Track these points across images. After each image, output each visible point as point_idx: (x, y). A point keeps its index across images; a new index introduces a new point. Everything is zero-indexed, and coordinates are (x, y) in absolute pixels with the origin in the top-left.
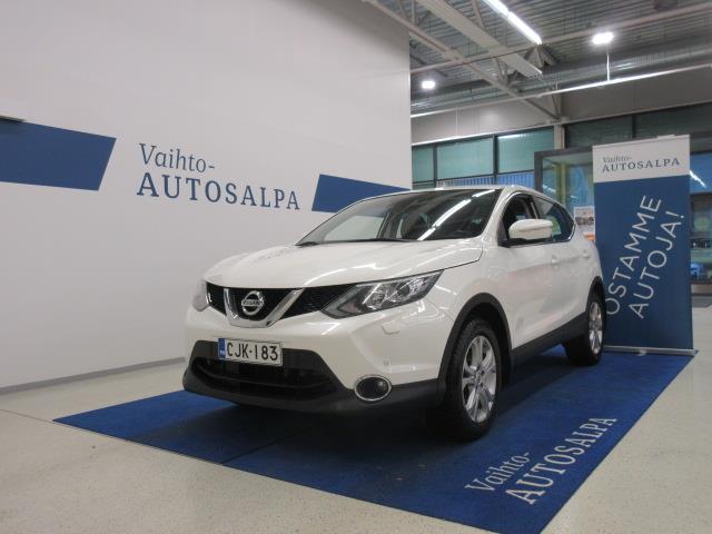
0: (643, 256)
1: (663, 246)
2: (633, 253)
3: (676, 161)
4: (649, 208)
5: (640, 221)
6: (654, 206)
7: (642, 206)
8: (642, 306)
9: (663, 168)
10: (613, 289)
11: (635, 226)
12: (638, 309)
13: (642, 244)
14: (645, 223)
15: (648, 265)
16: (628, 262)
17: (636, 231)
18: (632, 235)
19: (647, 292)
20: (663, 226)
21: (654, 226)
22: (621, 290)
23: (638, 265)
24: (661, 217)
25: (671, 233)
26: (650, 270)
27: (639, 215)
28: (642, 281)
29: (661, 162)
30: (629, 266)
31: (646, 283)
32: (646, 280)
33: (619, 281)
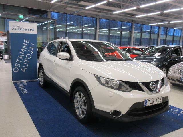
0: (25, 55)
1: (30, 53)
2: (22, 55)
3: (33, 30)
4: (26, 42)
5: (24, 46)
6: (28, 42)
7: (24, 41)
8: (25, 69)
9: (30, 31)
10: (16, 65)
11: (23, 47)
12: (23, 70)
13: (25, 52)
14: (25, 46)
15: (26, 58)
16: (21, 57)
17: (23, 48)
18: (22, 49)
19: (26, 65)
20: (30, 47)
21: (28, 47)
22: (19, 65)
23: (24, 58)
24: (29, 45)
25: (32, 49)
26: (27, 59)
27: (24, 44)
28: (25, 62)
29: (29, 29)
30: (21, 58)
31: (26, 63)
32: (26, 62)
33: (18, 62)
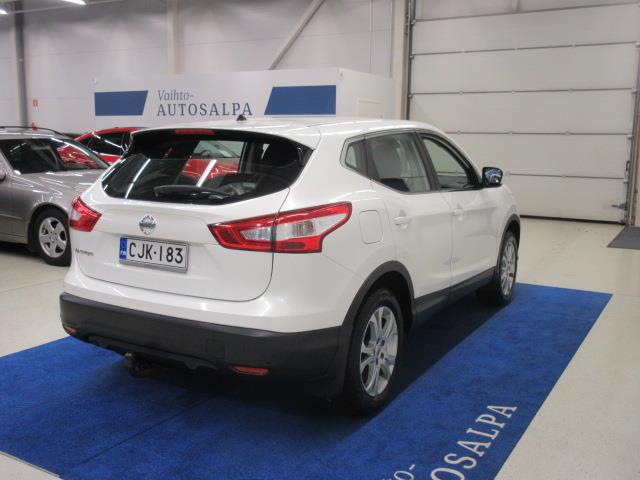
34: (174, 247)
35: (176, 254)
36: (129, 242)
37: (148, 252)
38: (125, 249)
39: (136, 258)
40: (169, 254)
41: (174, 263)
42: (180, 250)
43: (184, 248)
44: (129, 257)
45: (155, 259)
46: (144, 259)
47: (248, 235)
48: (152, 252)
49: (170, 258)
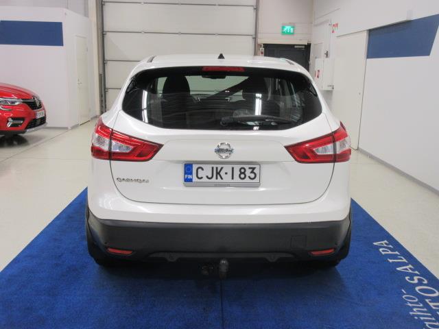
34: (246, 167)
35: (248, 172)
36: (195, 167)
37: (218, 173)
38: (191, 174)
39: (205, 180)
40: (241, 173)
41: (247, 180)
42: (254, 169)
43: (257, 167)
44: (195, 179)
45: (227, 178)
46: (214, 180)
47: (320, 151)
48: (222, 174)
49: (242, 176)
